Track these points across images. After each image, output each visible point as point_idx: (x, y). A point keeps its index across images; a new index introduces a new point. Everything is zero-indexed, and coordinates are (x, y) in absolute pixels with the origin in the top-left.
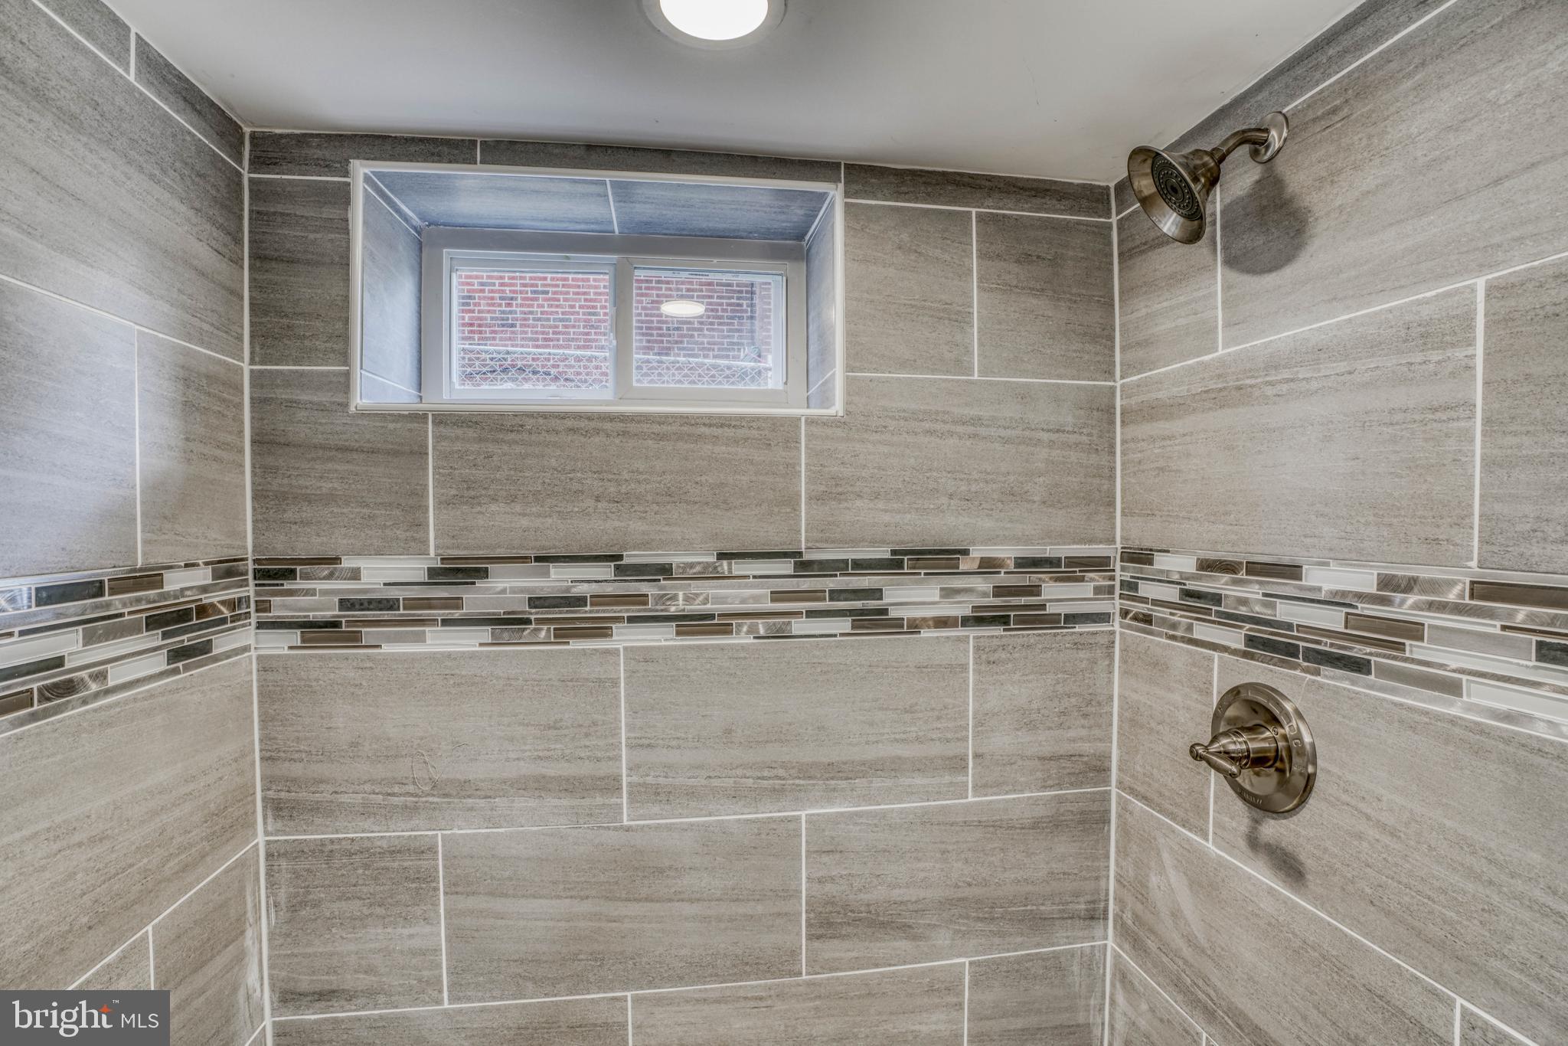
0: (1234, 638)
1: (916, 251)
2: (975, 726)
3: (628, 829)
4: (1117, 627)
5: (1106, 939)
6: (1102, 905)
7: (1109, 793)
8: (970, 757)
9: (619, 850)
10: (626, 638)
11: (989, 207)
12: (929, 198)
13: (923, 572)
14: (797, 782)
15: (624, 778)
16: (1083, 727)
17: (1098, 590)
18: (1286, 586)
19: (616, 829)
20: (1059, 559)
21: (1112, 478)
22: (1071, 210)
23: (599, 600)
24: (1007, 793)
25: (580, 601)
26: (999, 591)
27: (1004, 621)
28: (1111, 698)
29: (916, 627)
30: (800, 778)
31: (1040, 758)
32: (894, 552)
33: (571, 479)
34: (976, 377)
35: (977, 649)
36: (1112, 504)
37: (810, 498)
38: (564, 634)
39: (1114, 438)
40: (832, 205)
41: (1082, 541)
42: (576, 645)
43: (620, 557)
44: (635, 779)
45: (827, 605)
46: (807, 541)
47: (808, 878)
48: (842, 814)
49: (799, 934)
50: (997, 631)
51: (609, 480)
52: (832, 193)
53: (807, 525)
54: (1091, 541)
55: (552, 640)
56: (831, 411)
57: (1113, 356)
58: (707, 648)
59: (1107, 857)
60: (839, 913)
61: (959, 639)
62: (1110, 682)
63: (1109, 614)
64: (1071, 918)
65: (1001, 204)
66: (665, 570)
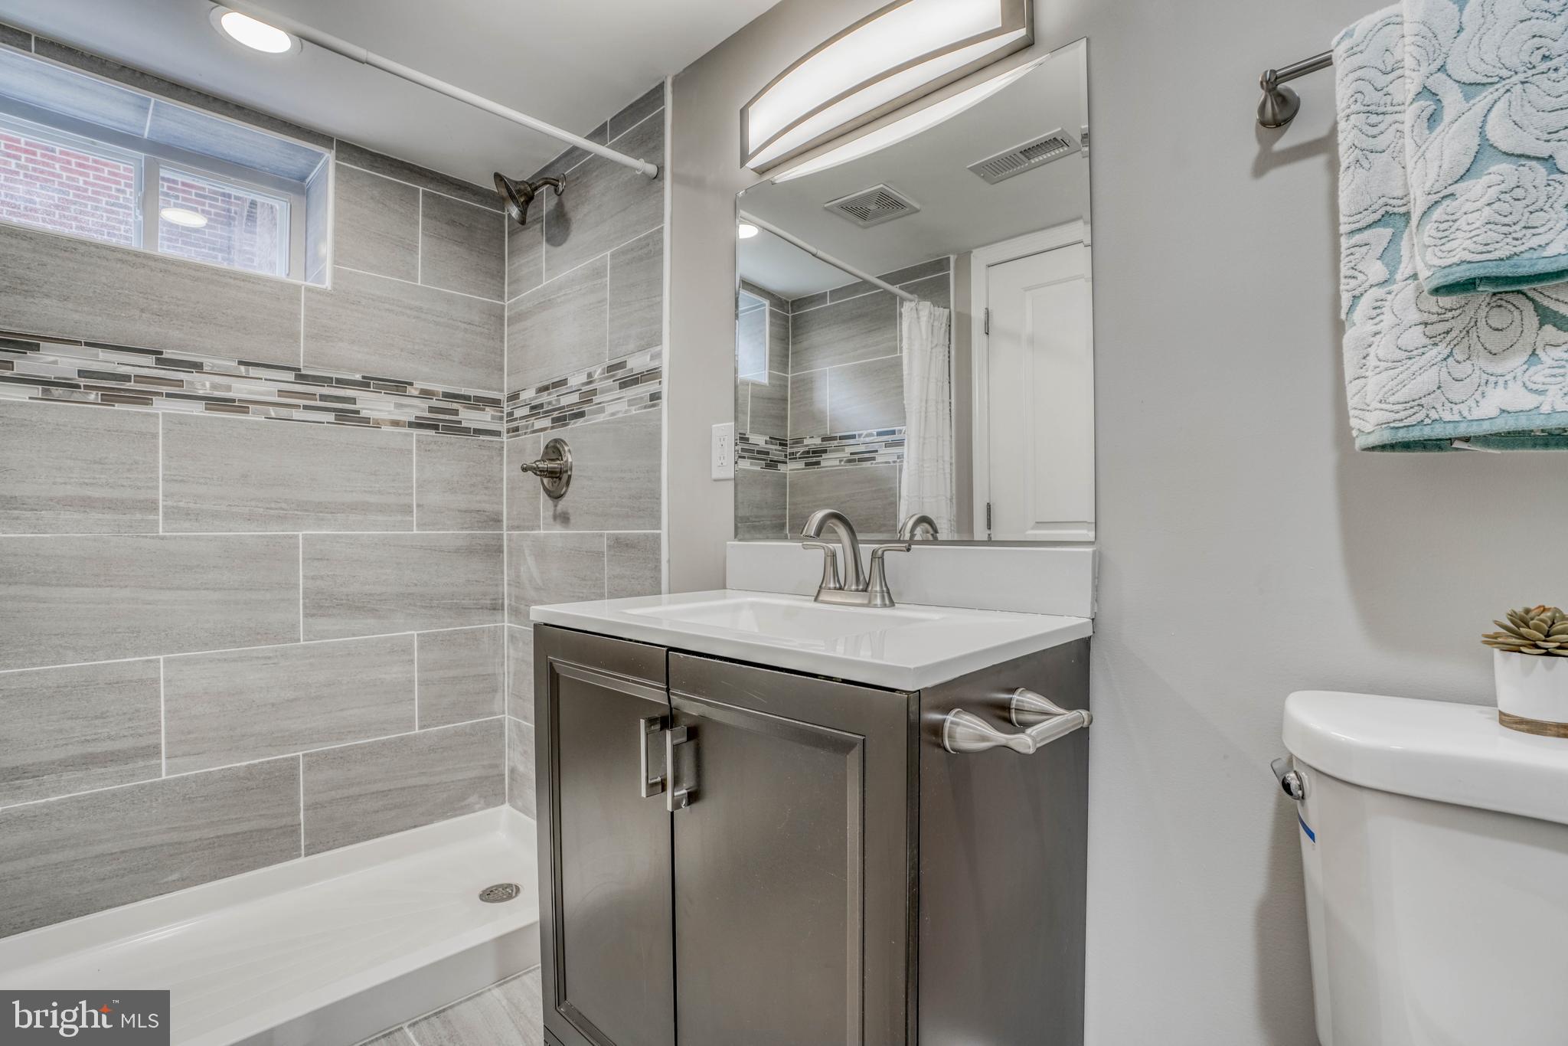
0: (546, 422)
1: (383, 204)
2: (418, 487)
3: (163, 538)
4: (505, 439)
5: (504, 622)
6: (500, 601)
7: (502, 535)
8: (415, 506)
9: (155, 552)
10: (161, 407)
11: (430, 189)
12: (392, 173)
13: (383, 391)
14: (296, 512)
15: (161, 502)
16: (485, 494)
17: (493, 417)
18: (563, 390)
19: (153, 537)
20: (470, 397)
21: (502, 355)
22: (481, 202)
23: (140, 379)
24: (439, 530)
25: (126, 378)
26: (432, 409)
27: (435, 427)
28: (502, 479)
29: (378, 424)
30: (297, 510)
31: (459, 511)
32: (364, 377)
33: (120, 294)
34: (419, 284)
35: (418, 441)
36: (502, 369)
37: (306, 337)
38: (110, 397)
39: (504, 334)
40: (327, 163)
41: (484, 388)
42: (118, 407)
43: (161, 353)
44: (170, 503)
45: (319, 403)
46: (304, 362)
47: (304, 576)
48: (328, 535)
49: (298, 613)
50: (432, 433)
51: (153, 300)
52: (327, 155)
53: (305, 352)
54: (489, 389)
55: (100, 402)
56: (324, 287)
57: (504, 288)
58: (229, 420)
59: (503, 573)
60: (326, 599)
61: (406, 435)
62: (501, 470)
63: (500, 432)
64: (482, 608)
65: (438, 189)
66: (198, 367)
